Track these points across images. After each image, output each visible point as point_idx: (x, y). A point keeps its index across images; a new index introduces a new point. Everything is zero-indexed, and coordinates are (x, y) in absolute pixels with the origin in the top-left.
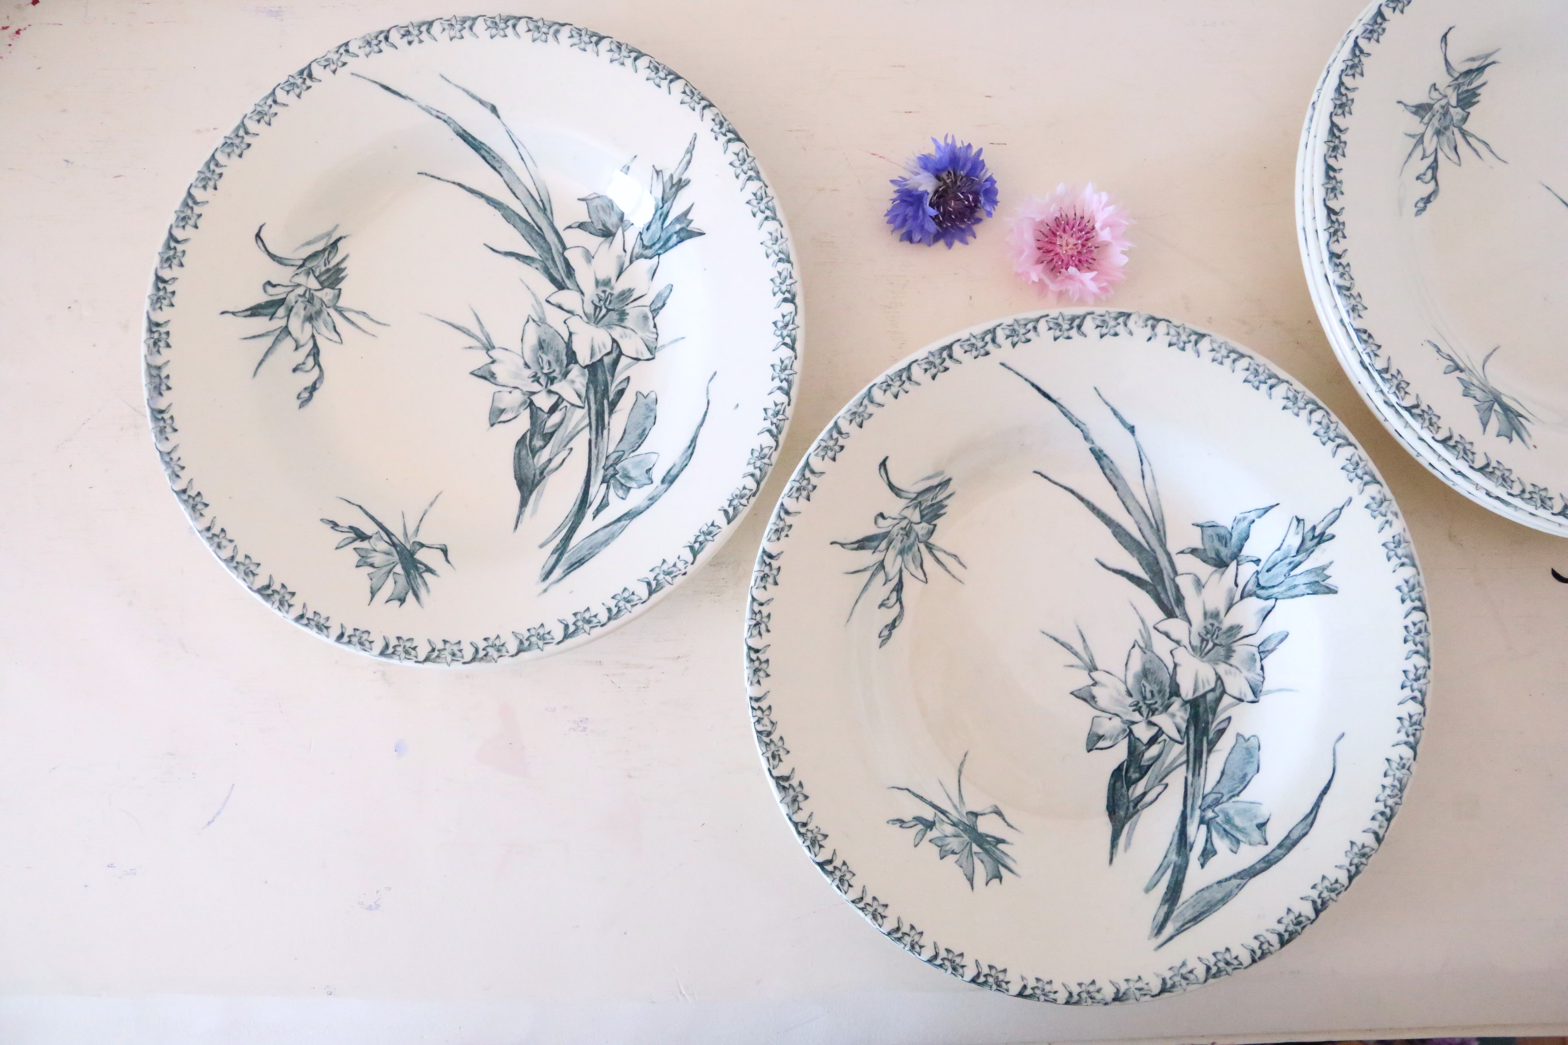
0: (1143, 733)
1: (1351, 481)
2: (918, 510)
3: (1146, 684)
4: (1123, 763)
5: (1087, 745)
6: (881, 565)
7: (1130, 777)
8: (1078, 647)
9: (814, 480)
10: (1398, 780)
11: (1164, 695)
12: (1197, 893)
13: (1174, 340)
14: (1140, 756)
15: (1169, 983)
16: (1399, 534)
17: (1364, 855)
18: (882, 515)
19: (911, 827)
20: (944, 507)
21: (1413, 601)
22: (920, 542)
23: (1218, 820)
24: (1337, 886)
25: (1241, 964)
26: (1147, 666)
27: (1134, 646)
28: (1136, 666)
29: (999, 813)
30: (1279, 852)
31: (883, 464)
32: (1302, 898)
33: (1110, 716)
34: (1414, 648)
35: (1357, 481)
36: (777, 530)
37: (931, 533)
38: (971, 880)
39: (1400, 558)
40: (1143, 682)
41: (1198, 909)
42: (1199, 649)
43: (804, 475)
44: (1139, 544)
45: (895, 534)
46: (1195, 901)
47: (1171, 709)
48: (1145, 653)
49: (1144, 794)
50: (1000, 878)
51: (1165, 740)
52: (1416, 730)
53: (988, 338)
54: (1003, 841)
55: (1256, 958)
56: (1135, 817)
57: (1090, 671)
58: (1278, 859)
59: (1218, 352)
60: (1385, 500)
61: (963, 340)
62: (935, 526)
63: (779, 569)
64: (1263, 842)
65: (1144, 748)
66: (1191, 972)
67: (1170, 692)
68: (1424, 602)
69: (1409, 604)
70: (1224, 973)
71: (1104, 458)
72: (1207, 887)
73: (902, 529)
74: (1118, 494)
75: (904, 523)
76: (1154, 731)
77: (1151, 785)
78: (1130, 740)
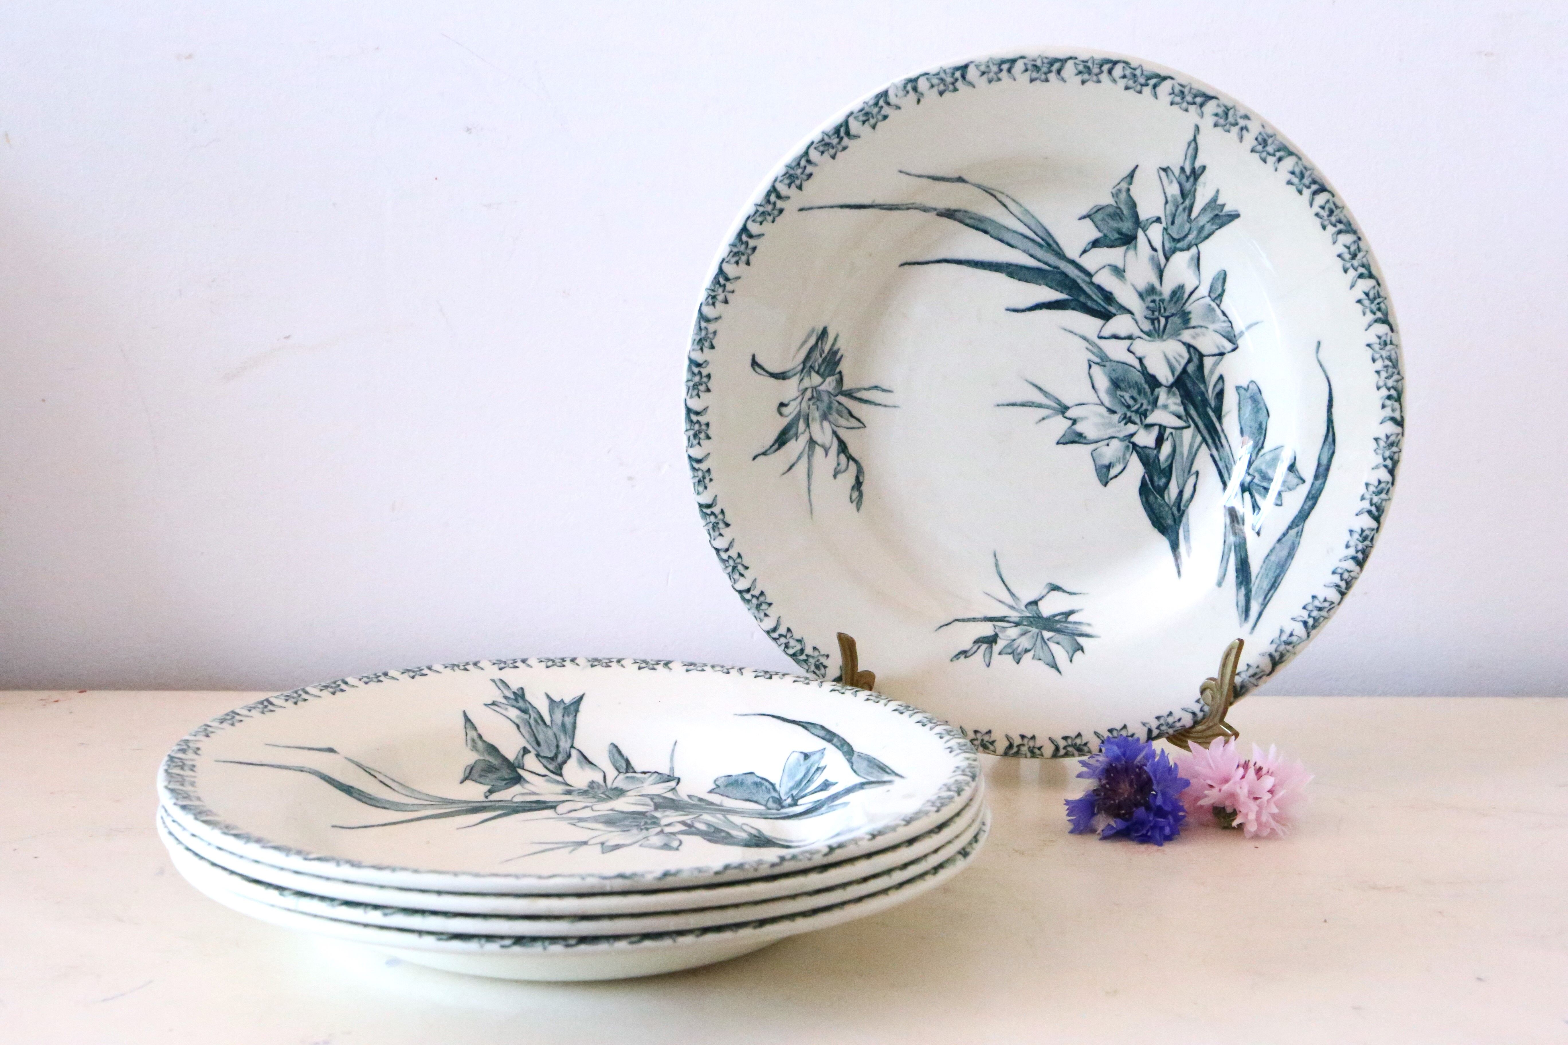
0: (1146, 439)
1: (1186, 110)
2: (813, 374)
3: (1122, 393)
4: (1144, 477)
5: (1100, 481)
6: (812, 442)
7: (1158, 485)
8: (1039, 398)
9: (703, 419)
10: (1387, 359)
11: (1145, 394)
12: (1264, 562)
13: (942, 87)
14: (1157, 461)
15: (1277, 655)
16: (1260, 133)
17: (1392, 445)
18: (782, 405)
19: (975, 652)
20: (837, 352)
21: (1309, 187)
22: (836, 396)
23: (1256, 481)
24: (1383, 485)
25: (1332, 603)
26: (1114, 376)
27: (1090, 367)
28: (1103, 382)
29: (1055, 588)
30: (1318, 483)
31: (755, 363)
32: (1357, 515)
33: (1106, 442)
34: (1334, 230)
35: (1192, 108)
36: (699, 481)
37: (840, 381)
38: (1055, 666)
39: (1274, 155)
40: (1119, 393)
41: (1272, 575)
42: (1154, 332)
43: (692, 421)
44: (1039, 270)
45: (807, 408)
46: (1266, 569)
47: (1161, 402)
48: (1104, 366)
49: (1181, 493)
50: (1081, 649)
51: (1171, 433)
52: (1379, 304)
53: (773, 198)
54: (1072, 612)
55: (1343, 590)
56: (1184, 519)
57: (1063, 413)
58: (1320, 491)
59: (989, 73)
60: (1228, 110)
61: (752, 215)
62: (840, 373)
63: (722, 512)
64: (1301, 481)
65: (1155, 452)
66: (1291, 635)
67: (1150, 387)
68: (1320, 181)
69: (1307, 193)
70: (1322, 619)
71: (957, 213)
72: (1271, 551)
73: (810, 400)
74: (991, 236)
75: (808, 394)
76: (1155, 431)
77: (1181, 482)
78: (1137, 452)
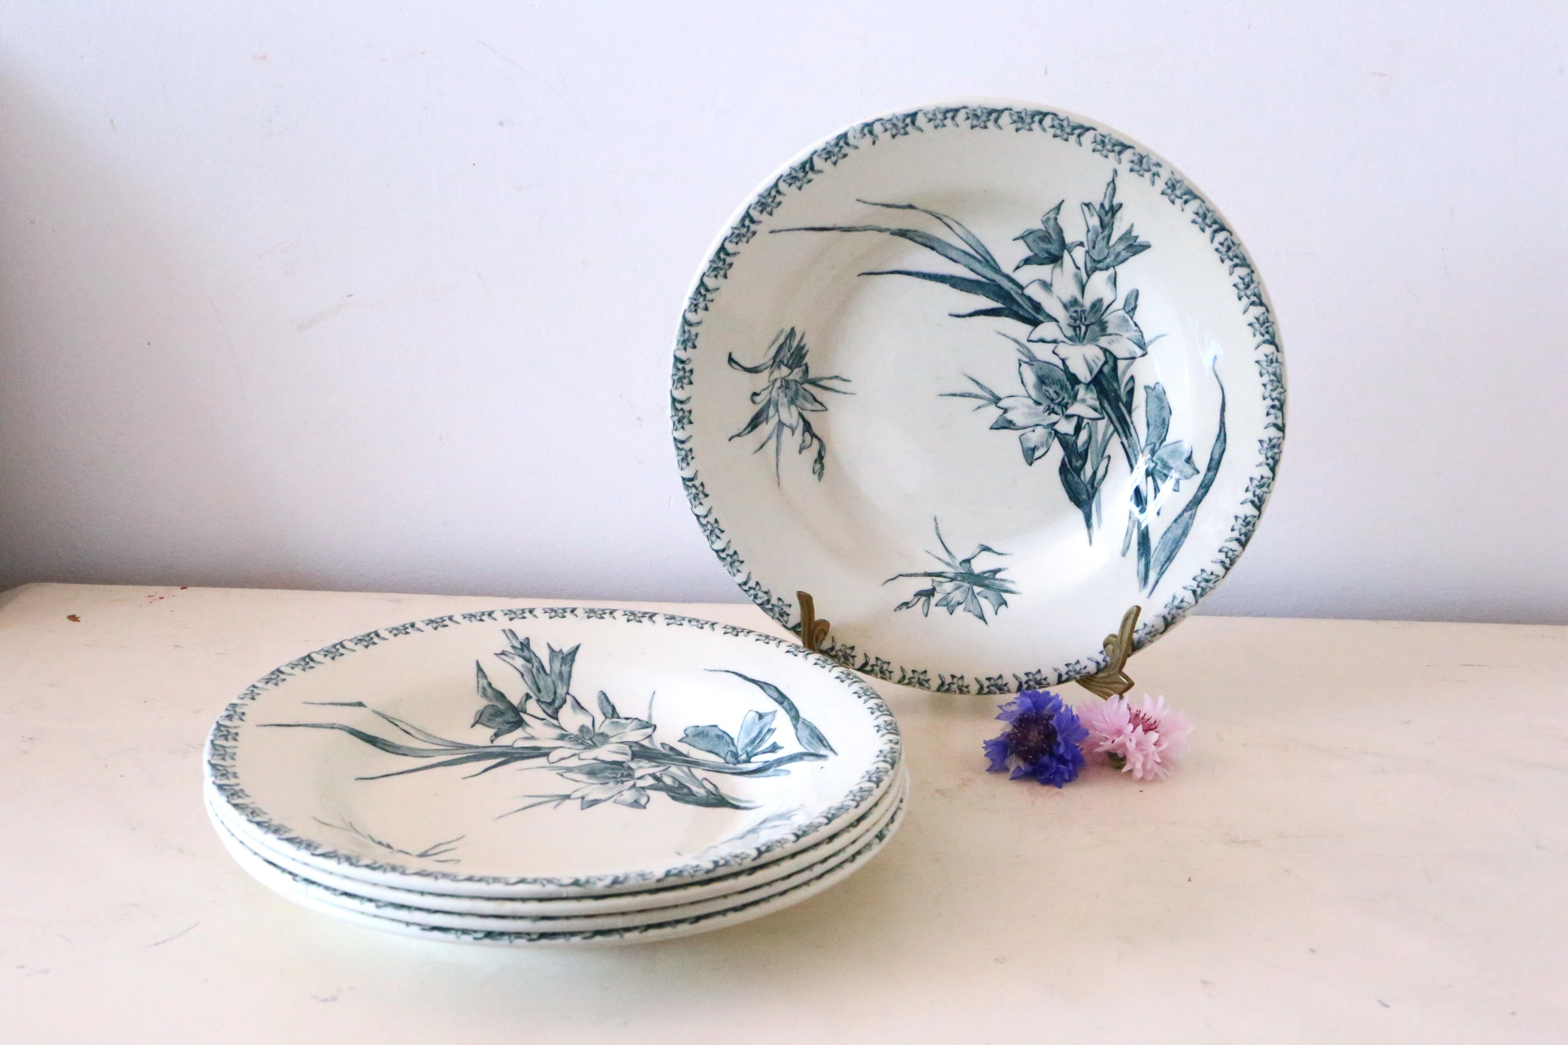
0: (1066, 427)
1: (1106, 157)
2: (782, 367)
3: (1047, 388)
4: (1063, 459)
5: (1027, 461)
6: (781, 424)
7: (1076, 466)
8: (976, 390)
9: (686, 407)
10: (1273, 374)
11: (1067, 389)
12: (1162, 538)
13: (894, 131)
14: (1075, 446)
15: (1169, 618)
16: (1170, 179)
17: (1274, 447)
18: (755, 394)
19: (916, 603)
20: (803, 348)
21: (1210, 226)
22: (803, 384)
23: (1158, 467)
24: (1264, 480)
25: (1218, 576)
26: (1040, 374)
27: (1020, 365)
28: (1030, 378)
29: (986, 549)
30: (1211, 474)
31: (731, 360)
32: (1242, 504)
33: (1032, 429)
34: (1230, 263)
35: (1111, 155)
36: (683, 459)
37: (806, 371)
38: (982, 617)
39: (1181, 198)
40: (1044, 388)
41: (1168, 550)
42: (1075, 338)
43: (676, 409)
44: (978, 282)
45: (776, 396)
46: (1164, 544)
47: (1080, 396)
48: (1032, 365)
49: (1095, 473)
50: (1005, 603)
51: (1088, 423)
52: (1267, 327)
53: (747, 222)
54: (999, 570)
55: (1228, 565)
56: (1097, 495)
57: (996, 403)
58: (1211, 481)
59: (935, 120)
60: (1143, 158)
61: (729, 236)
62: (806, 365)
63: (702, 484)
64: (1196, 472)
65: (1074, 438)
66: (1182, 601)
67: (1071, 384)
68: (1220, 222)
69: (1209, 231)
70: (1208, 589)
71: (908, 233)
72: (1168, 529)
73: (779, 388)
74: (938, 252)
75: (778, 384)
76: (1074, 421)
77: (1095, 463)
78: (1059, 438)
